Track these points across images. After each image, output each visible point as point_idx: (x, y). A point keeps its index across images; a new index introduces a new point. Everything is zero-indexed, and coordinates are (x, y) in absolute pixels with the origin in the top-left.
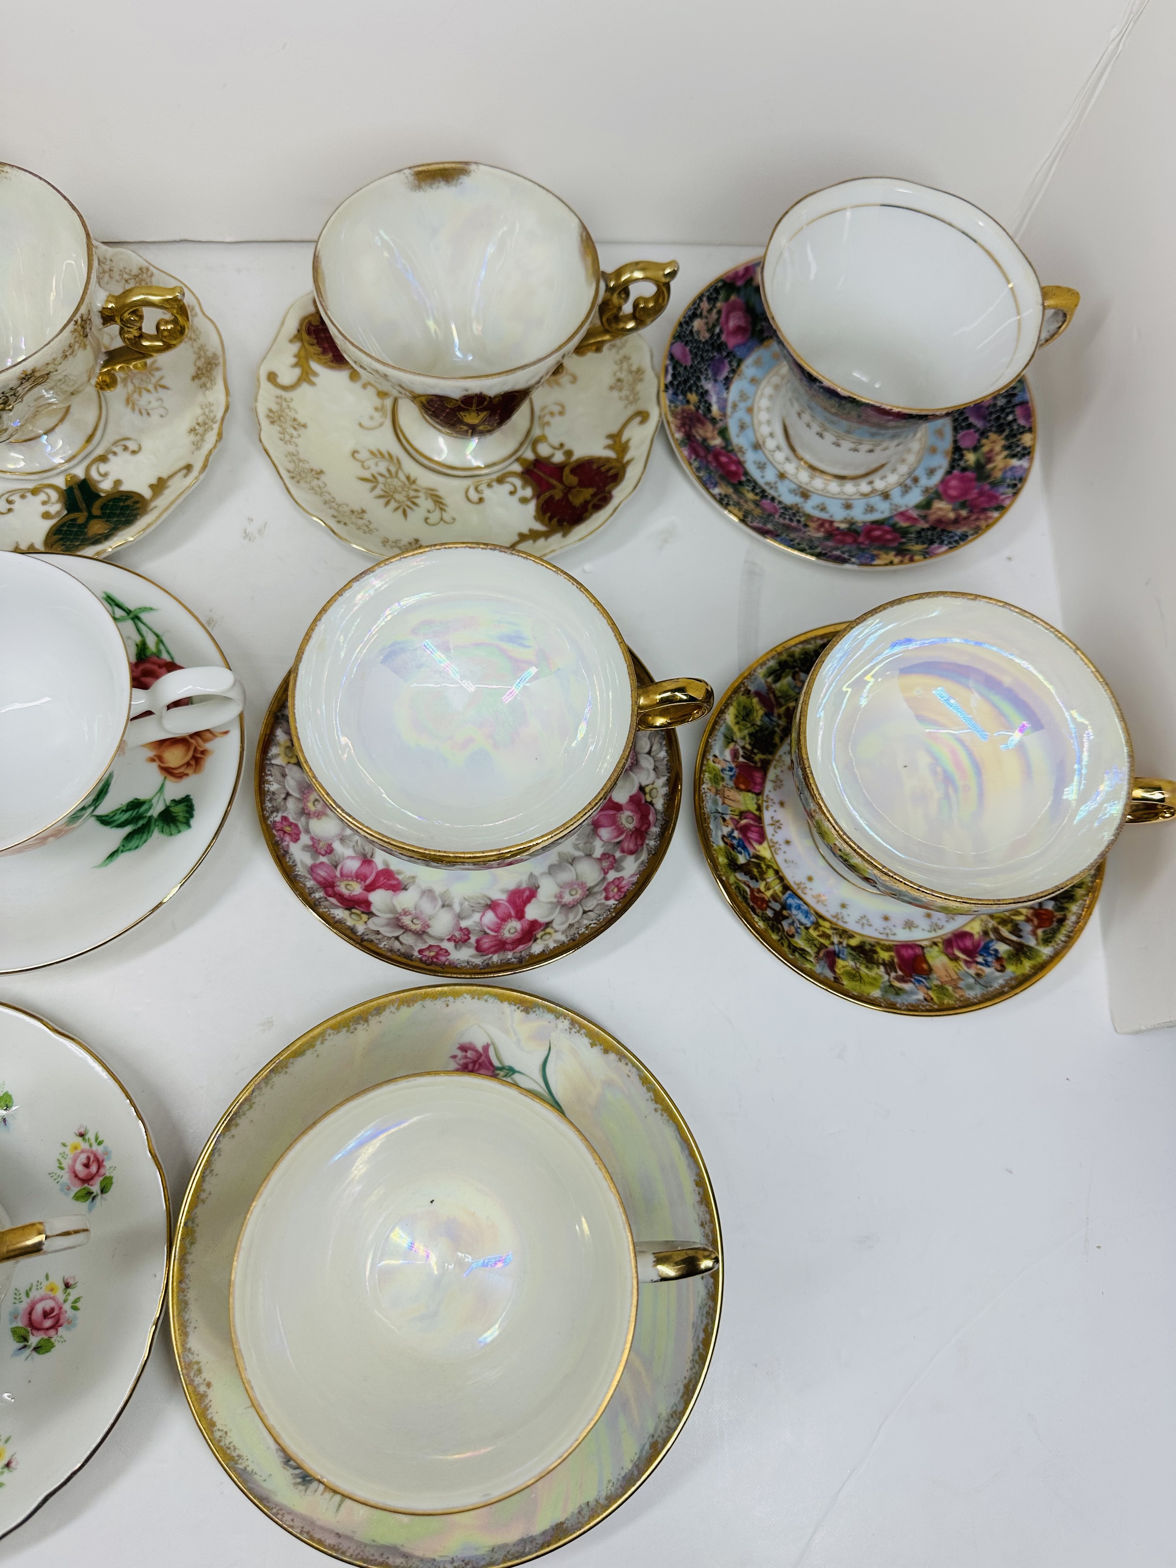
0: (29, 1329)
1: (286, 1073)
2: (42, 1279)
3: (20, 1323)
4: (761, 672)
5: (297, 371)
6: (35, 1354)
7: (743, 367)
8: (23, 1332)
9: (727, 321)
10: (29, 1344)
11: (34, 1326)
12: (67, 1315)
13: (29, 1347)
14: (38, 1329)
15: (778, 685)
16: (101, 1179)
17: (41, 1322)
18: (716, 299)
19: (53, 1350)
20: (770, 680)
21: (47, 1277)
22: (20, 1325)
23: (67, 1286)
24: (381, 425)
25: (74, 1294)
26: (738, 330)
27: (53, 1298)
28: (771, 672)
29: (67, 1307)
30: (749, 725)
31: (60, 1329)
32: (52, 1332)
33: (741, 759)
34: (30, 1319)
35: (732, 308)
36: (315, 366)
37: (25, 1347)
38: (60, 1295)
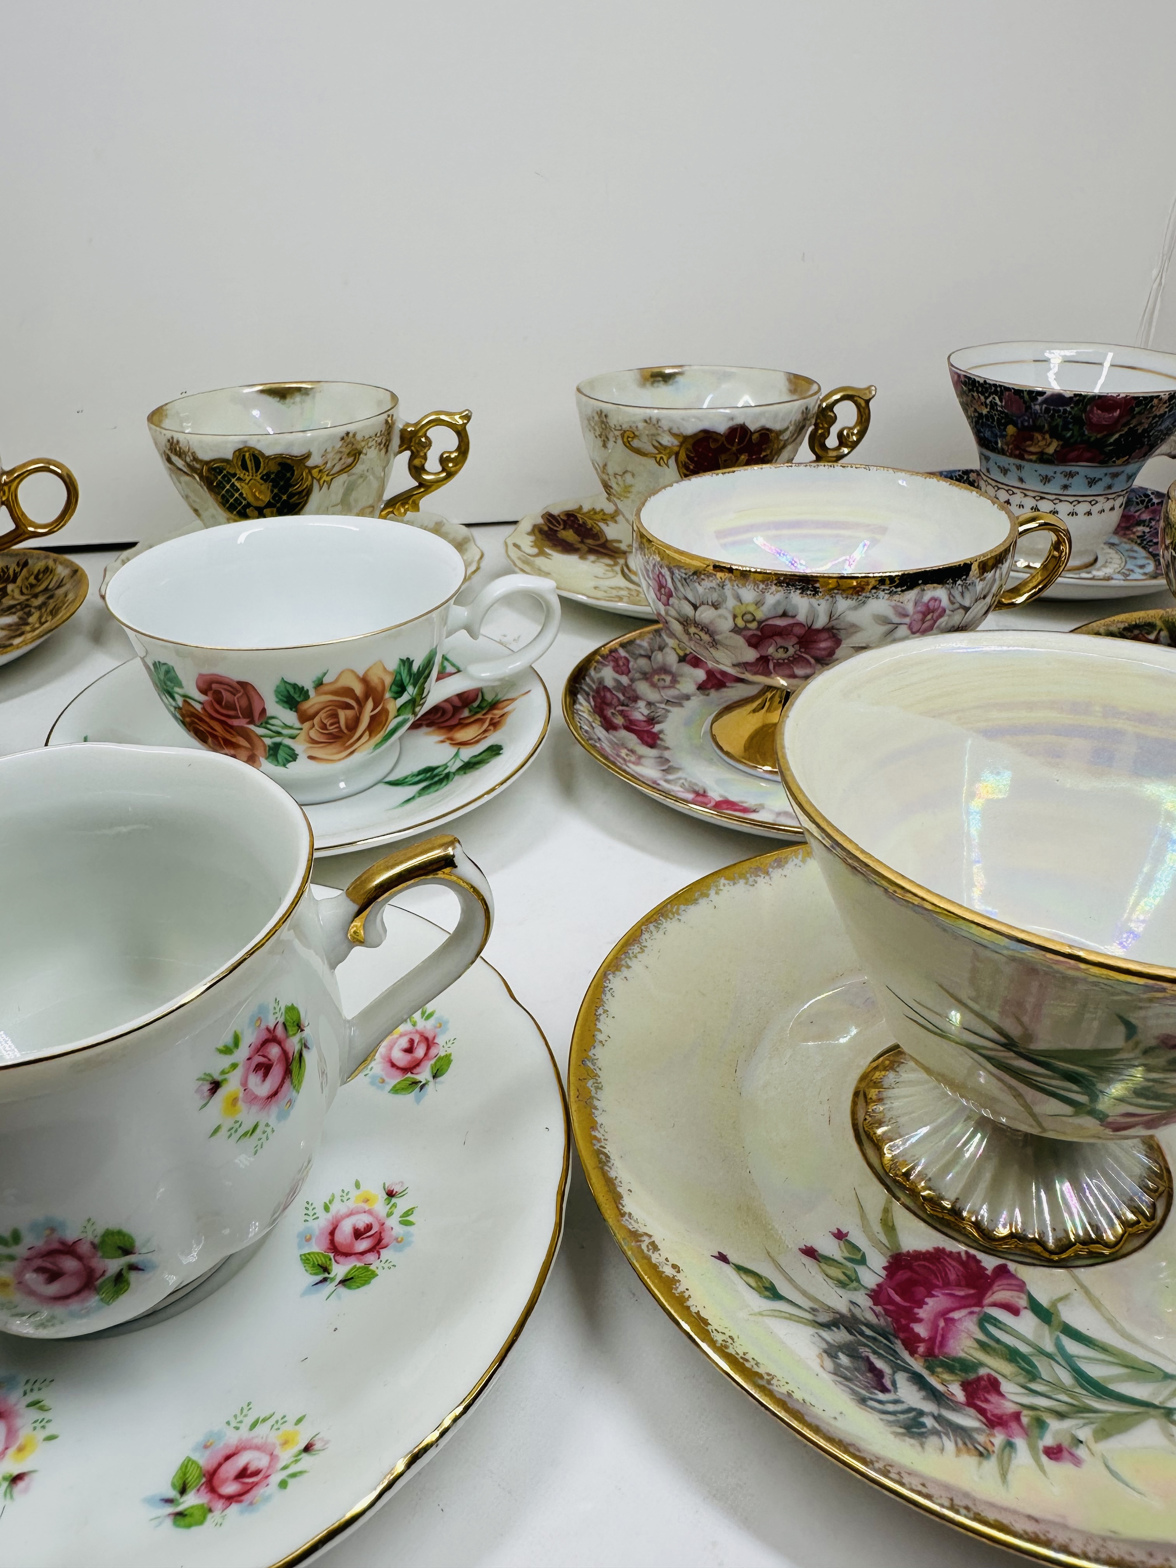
0: (332, 1255)
2: (350, 1187)
3: (317, 1247)
5: (535, 549)
6: (342, 1290)
8: (321, 1260)
10: (331, 1276)
11: (337, 1250)
12: (394, 1233)
13: (333, 1280)
14: (347, 1255)
16: (433, 1062)
17: (351, 1245)
19: (374, 1281)
21: (357, 1185)
22: (315, 1249)
23: (391, 1194)
25: (402, 1204)
27: (370, 1212)
29: (393, 1222)
31: (383, 1252)
32: (371, 1258)
34: (332, 1240)
37: (325, 1280)
38: (380, 1206)
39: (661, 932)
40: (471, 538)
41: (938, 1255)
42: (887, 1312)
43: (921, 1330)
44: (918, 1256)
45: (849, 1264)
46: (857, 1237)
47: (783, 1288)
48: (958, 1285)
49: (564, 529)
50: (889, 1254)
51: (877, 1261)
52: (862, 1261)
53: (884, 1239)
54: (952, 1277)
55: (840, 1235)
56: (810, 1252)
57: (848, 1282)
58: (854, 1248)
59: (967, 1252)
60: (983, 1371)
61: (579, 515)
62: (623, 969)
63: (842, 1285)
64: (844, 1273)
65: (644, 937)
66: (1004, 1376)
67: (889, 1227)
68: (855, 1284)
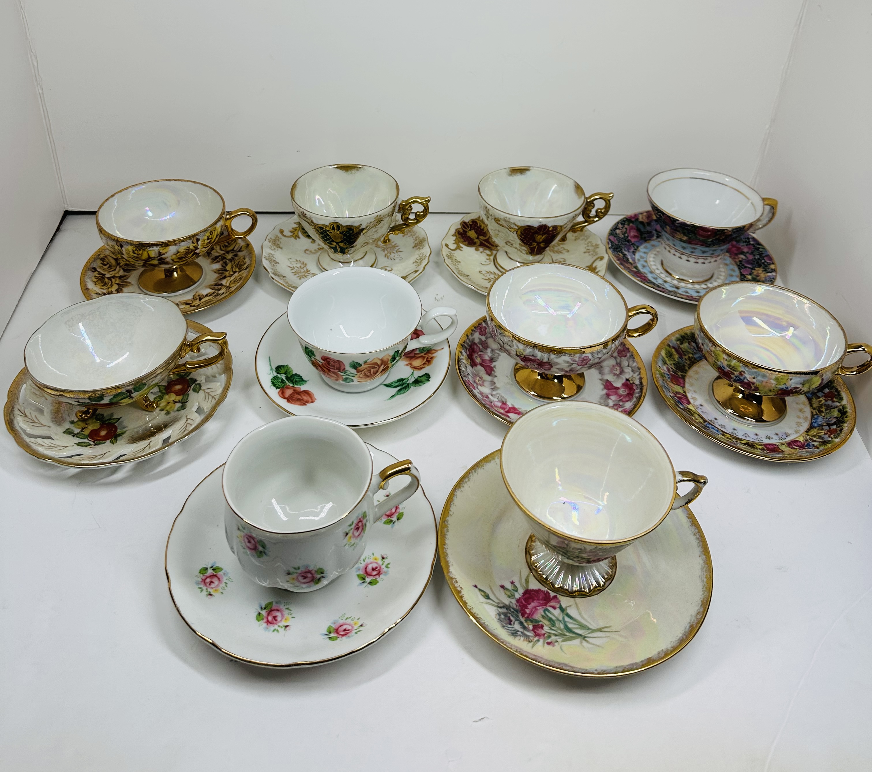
0: (366, 575)
1: (483, 469)
2: (371, 555)
3: (361, 572)
4: (673, 338)
5: (455, 246)
6: (369, 585)
7: (640, 248)
8: (363, 576)
9: (630, 233)
10: (366, 581)
11: (367, 574)
12: (384, 570)
13: (366, 582)
14: (370, 575)
15: (682, 346)
16: (397, 514)
17: (371, 572)
18: (624, 224)
19: (378, 584)
20: (678, 342)
21: (373, 554)
22: (361, 573)
23: (383, 558)
24: (490, 264)
25: (386, 561)
26: (635, 237)
27: (377, 563)
28: (678, 340)
29: (383, 567)
30: (672, 360)
31: (381, 575)
32: (377, 577)
33: (671, 372)
34: (366, 571)
35: (631, 228)
36: (461, 245)
37: (364, 582)
38: (380, 561)
39: (476, 473)
40: (426, 239)
41: (539, 591)
42: (520, 606)
43: (528, 611)
44: (533, 591)
45: (513, 591)
46: (517, 584)
47: (491, 596)
48: (542, 600)
49: (470, 230)
50: (525, 589)
51: (521, 591)
52: (517, 591)
53: (524, 585)
54: (541, 597)
55: (512, 583)
56: (502, 587)
57: (511, 596)
58: (515, 586)
59: (547, 591)
60: (540, 623)
61: (478, 222)
62: (462, 487)
63: (509, 597)
64: (511, 594)
65: (470, 475)
66: (546, 625)
67: (527, 581)
68: (513, 597)
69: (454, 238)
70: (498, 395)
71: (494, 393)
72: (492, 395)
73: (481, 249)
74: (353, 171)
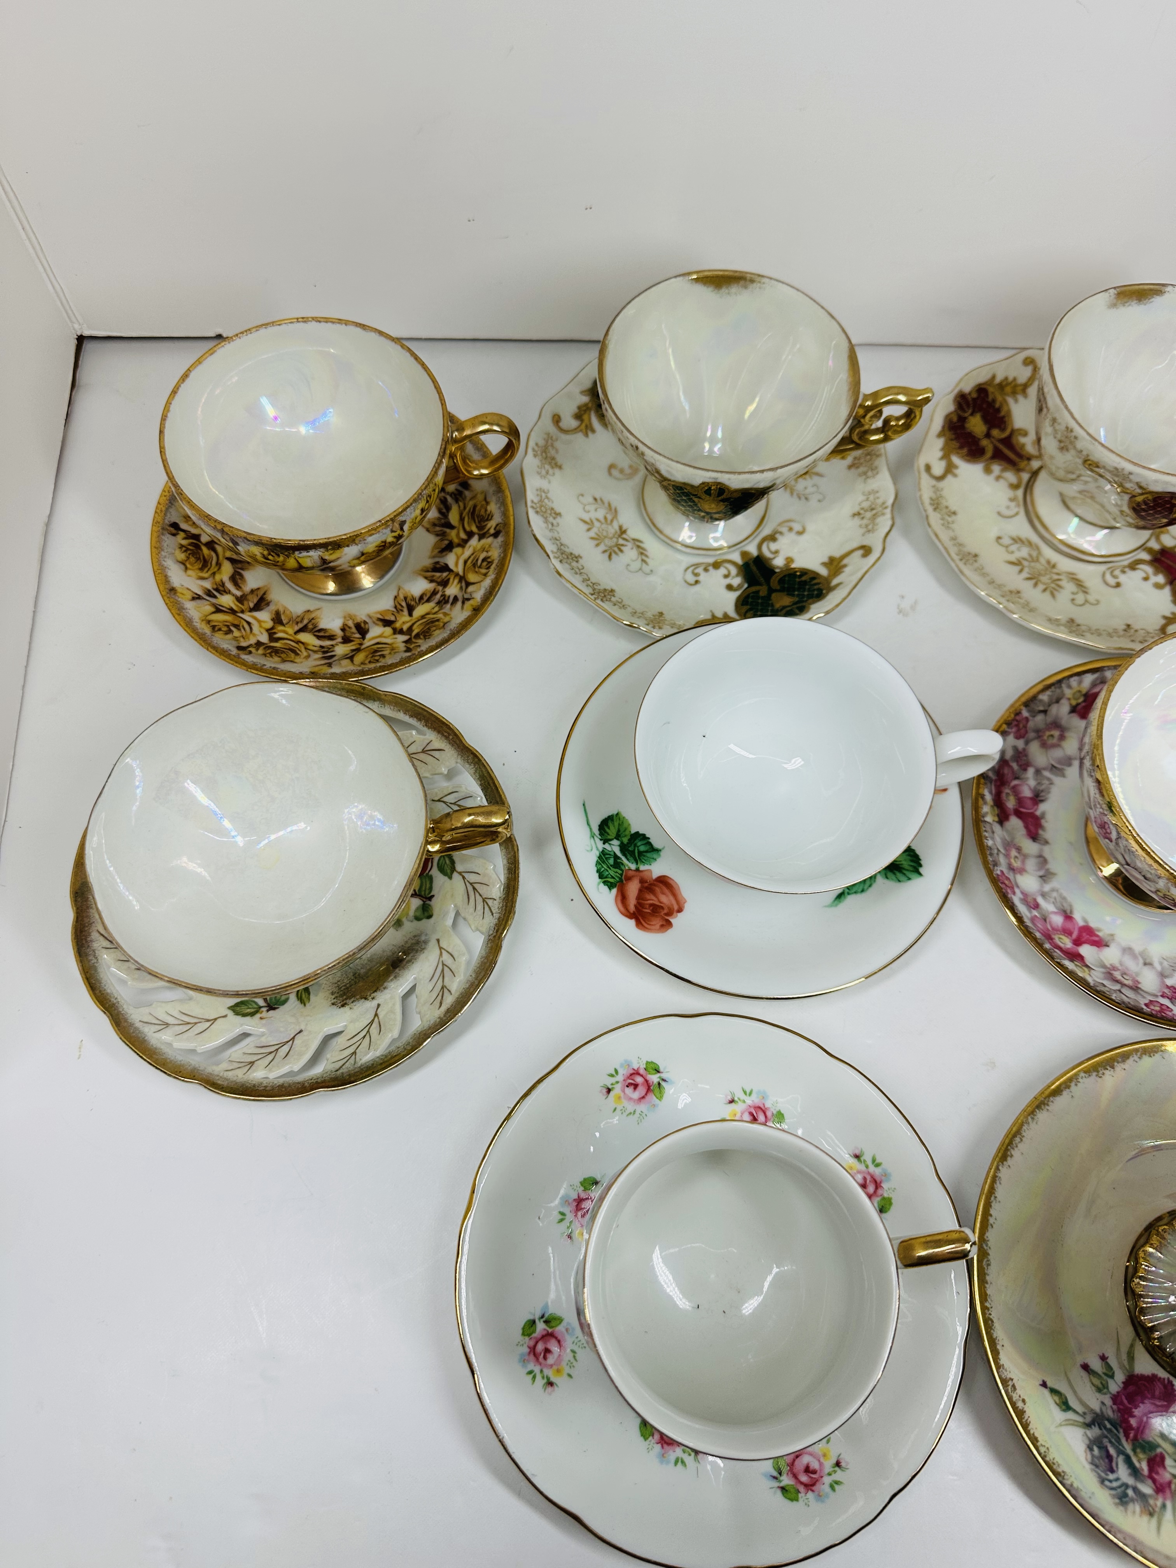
5: (943, 464)
16: (880, 1200)
24: (1017, 514)
36: (956, 460)
41: (1153, 1378)
42: (1119, 1410)
43: (1133, 1422)
44: (1142, 1377)
45: (1105, 1377)
46: (1113, 1362)
47: (1073, 1402)
48: (1159, 1399)
49: (972, 414)
50: (1127, 1374)
51: (1120, 1377)
52: (1112, 1376)
53: (1126, 1363)
54: (1157, 1393)
55: (1103, 1358)
56: (1085, 1367)
57: (1101, 1389)
58: (1109, 1367)
59: (1168, 1379)
60: (1159, 1450)
61: (991, 390)
63: (1099, 1390)
64: (1101, 1383)
66: (1168, 1454)
67: (1131, 1357)
68: (1105, 1390)
69: (940, 442)
70: (1055, 894)
71: (1047, 888)
72: (1044, 895)
73: (996, 468)
74: (734, 289)
